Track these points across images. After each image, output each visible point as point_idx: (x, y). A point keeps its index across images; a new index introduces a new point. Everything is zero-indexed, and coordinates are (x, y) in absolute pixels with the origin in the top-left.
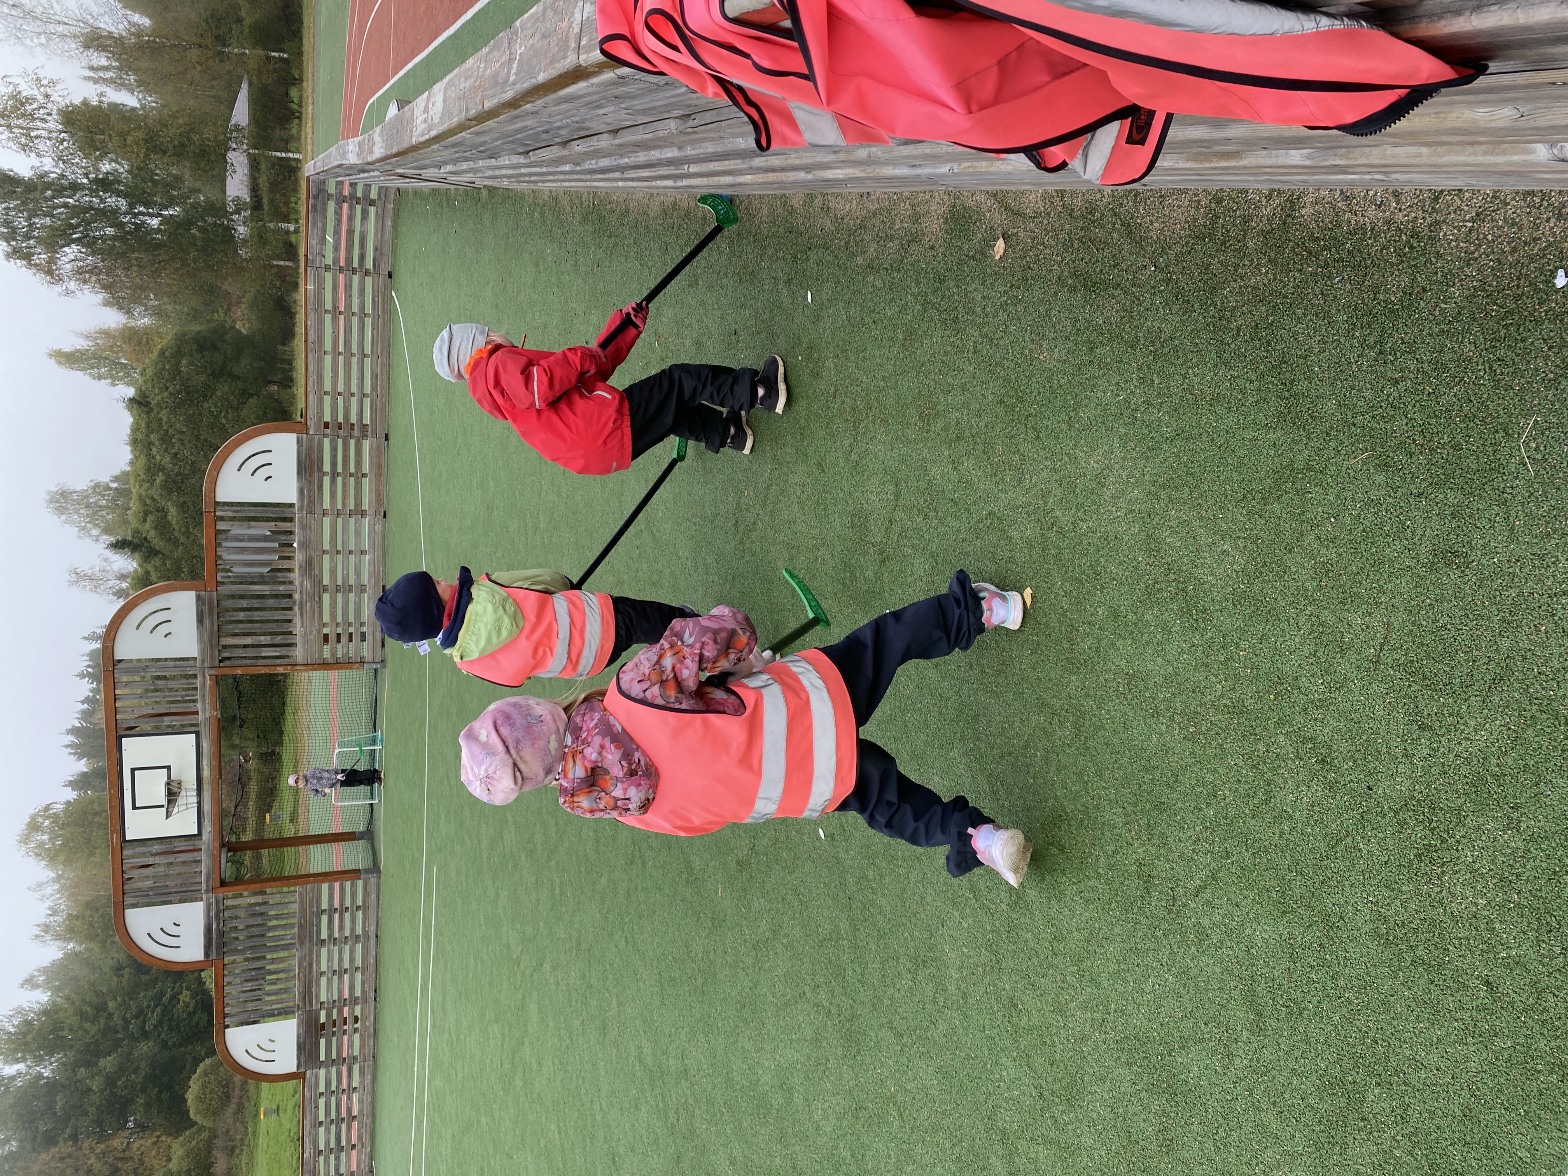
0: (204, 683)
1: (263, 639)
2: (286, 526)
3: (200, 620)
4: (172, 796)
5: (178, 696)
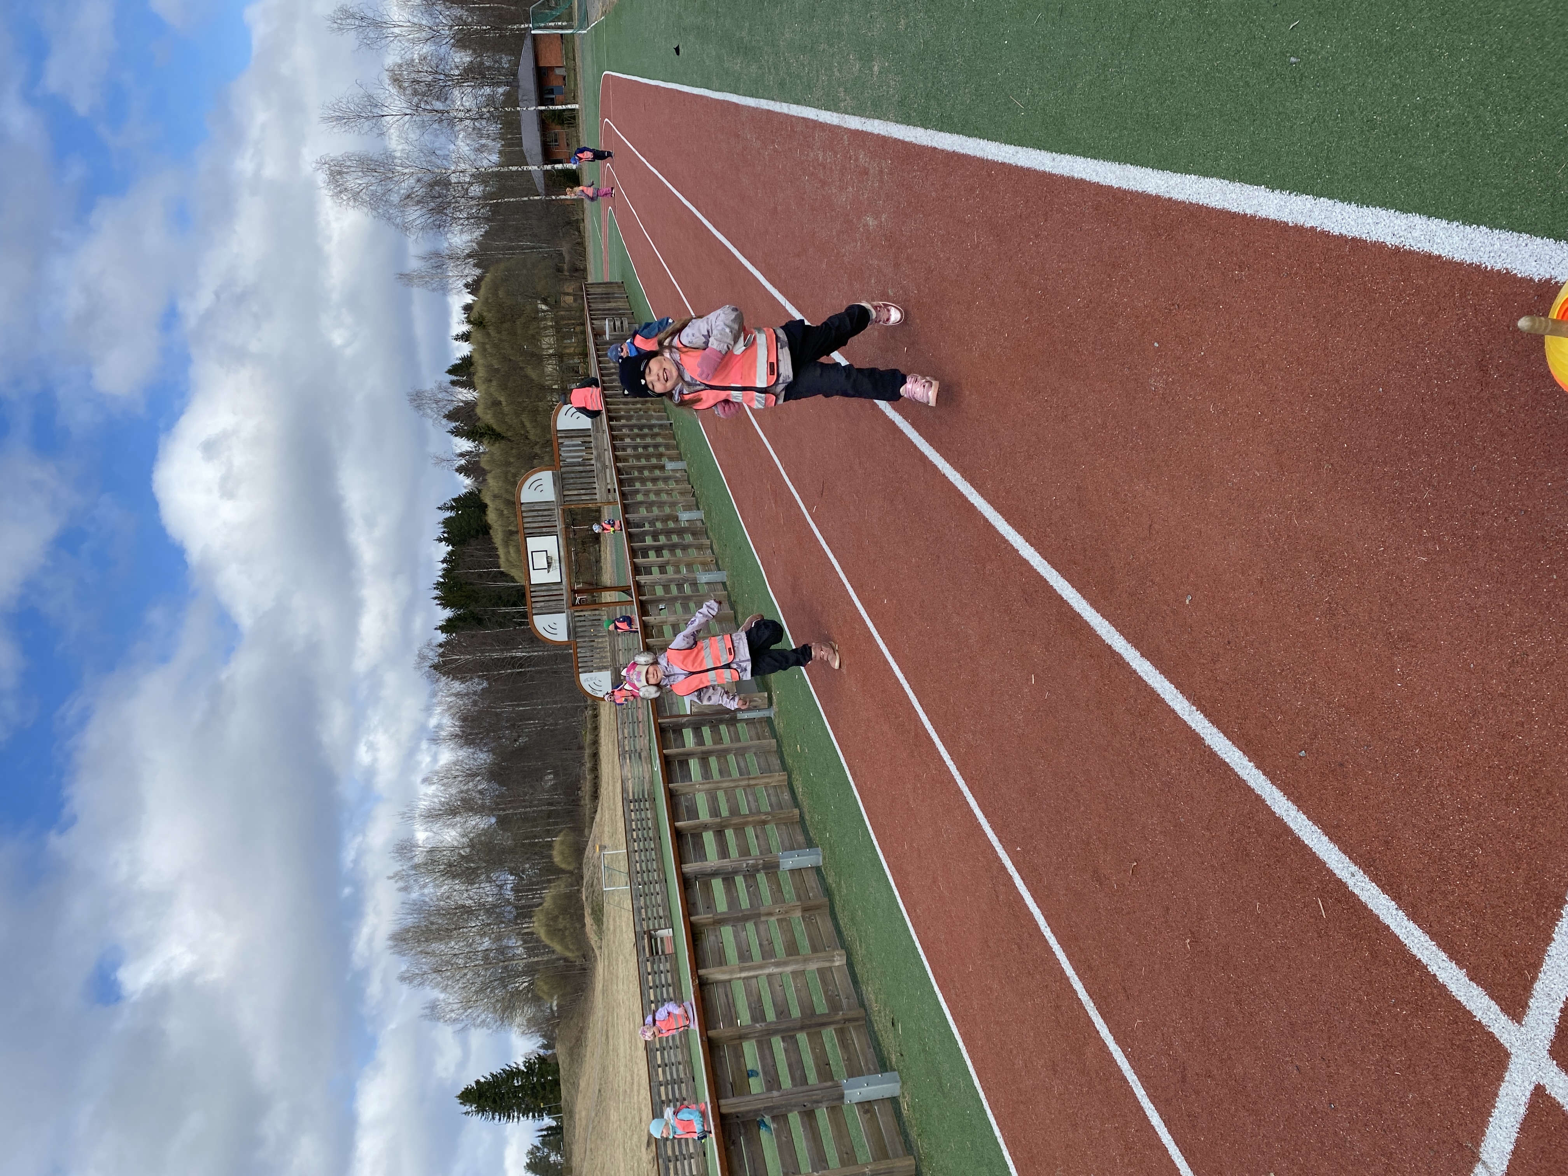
0: (558, 512)
1: (582, 492)
2: (587, 439)
3: (555, 484)
4: (549, 564)
5: (547, 518)
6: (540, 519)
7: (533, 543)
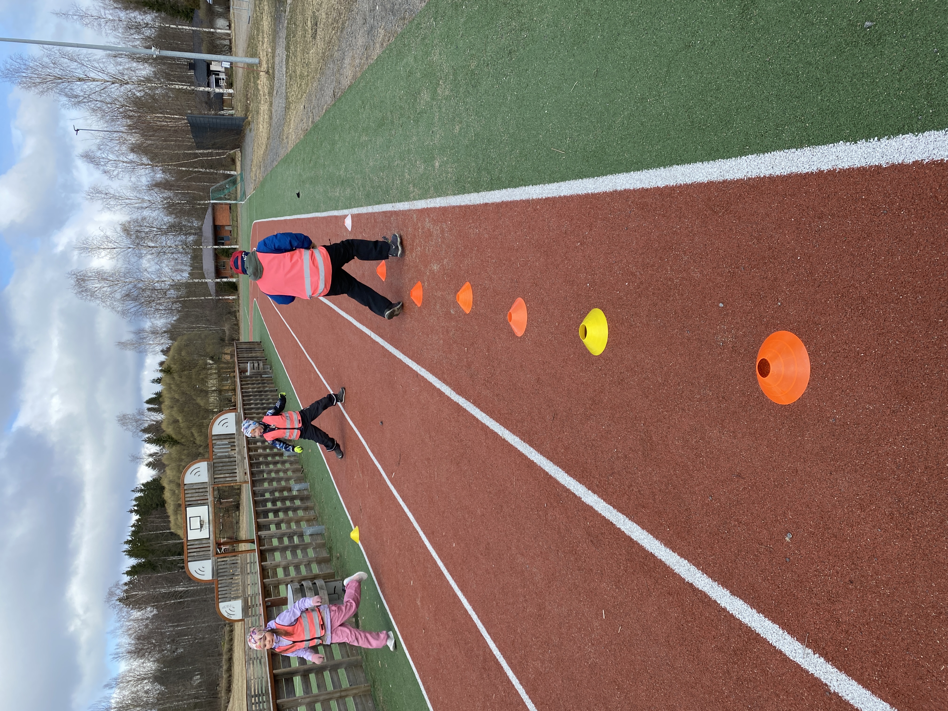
0: (210, 489)
1: (227, 475)
2: (233, 440)
3: (208, 471)
4: (202, 526)
5: (202, 494)
6: (197, 495)
7: (191, 511)
